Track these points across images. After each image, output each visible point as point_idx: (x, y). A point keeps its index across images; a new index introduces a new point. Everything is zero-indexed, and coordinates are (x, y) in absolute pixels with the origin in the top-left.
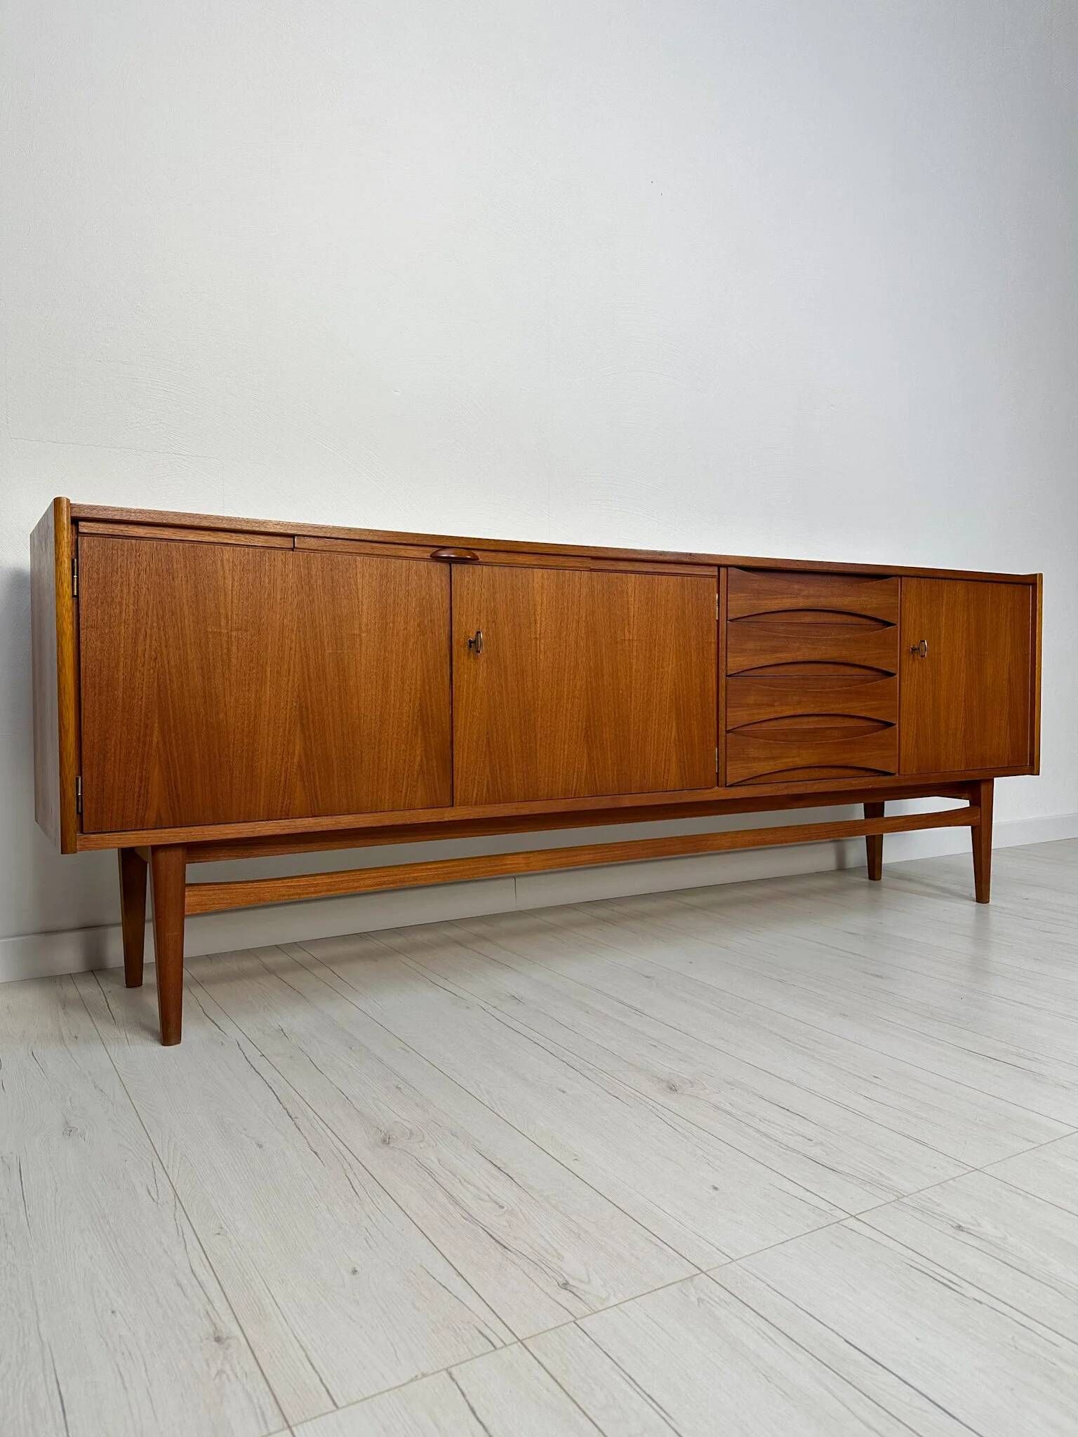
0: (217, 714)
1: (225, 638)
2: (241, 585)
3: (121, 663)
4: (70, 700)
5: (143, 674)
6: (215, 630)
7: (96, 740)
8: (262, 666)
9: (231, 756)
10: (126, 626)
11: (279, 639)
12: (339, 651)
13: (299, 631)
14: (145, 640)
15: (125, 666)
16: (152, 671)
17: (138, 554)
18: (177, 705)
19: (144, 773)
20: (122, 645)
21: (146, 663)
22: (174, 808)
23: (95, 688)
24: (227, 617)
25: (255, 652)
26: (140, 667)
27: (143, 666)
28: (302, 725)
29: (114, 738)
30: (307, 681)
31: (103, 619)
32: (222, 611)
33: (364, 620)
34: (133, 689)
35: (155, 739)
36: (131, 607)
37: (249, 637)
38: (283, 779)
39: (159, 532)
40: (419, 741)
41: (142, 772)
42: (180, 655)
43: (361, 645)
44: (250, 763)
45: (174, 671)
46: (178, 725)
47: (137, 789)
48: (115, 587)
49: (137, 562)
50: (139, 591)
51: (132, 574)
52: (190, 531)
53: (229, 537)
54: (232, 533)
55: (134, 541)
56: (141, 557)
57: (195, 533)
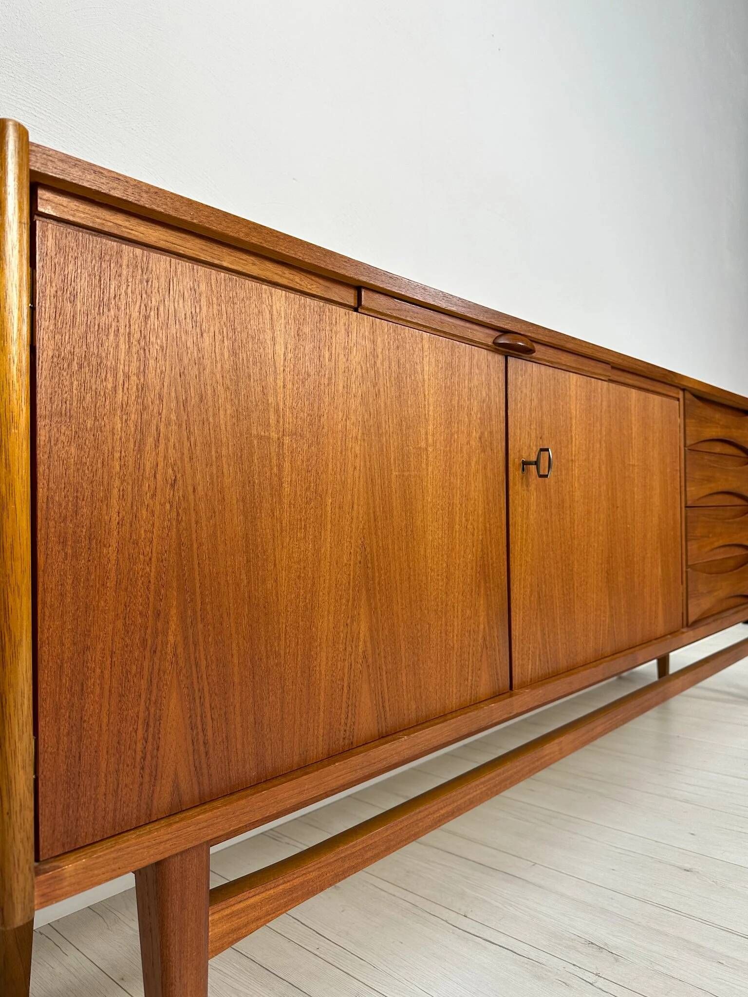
0: (264, 581)
1: (274, 448)
2: (296, 357)
3: (115, 491)
4: (23, 572)
5: (153, 512)
6: (263, 433)
7: (67, 655)
8: (321, 496)
9: (282, 652)
10: (125, 417)
11: (341, 453)
12: (406, 474)
13: (364, 440)
14: (156, 446)
15: (122, 497)
16: (168, 506)
17: (145, 277)
18: (207, 571)
19: (152, 710)
20: (117, 455)
21: (159, 490)
22: (201, 768)
23: (64, 543)
24: (277, 411)
25: (313, 471)
26: (147, 499)
27: (154, 496)
28: (368, 590)
29: (100, 646)
30: (372, 521)
31: (81, 400)
32: (271, 400)
33: (431, 427)
34: (136, 543)
35: (171, 638)
36: (134, 378)
37: (305, 447)
38: (346, 685)
39: (179, 242)
40: (482, 602)
41: (148, 709)
42: (211, 475)
43: (427, 464)
44: (307, 663)
45: (202, 506)
46: (208, 607)
47: (139, 746)
48: (104, 338)
49: (144, 292)
50: (147, 351)
51: (135, 315)
52: (225, 250)
53: (280, 273)
54: (284, 268)
55: (138, 251)
56: (150, 283)
57: (233, 256)
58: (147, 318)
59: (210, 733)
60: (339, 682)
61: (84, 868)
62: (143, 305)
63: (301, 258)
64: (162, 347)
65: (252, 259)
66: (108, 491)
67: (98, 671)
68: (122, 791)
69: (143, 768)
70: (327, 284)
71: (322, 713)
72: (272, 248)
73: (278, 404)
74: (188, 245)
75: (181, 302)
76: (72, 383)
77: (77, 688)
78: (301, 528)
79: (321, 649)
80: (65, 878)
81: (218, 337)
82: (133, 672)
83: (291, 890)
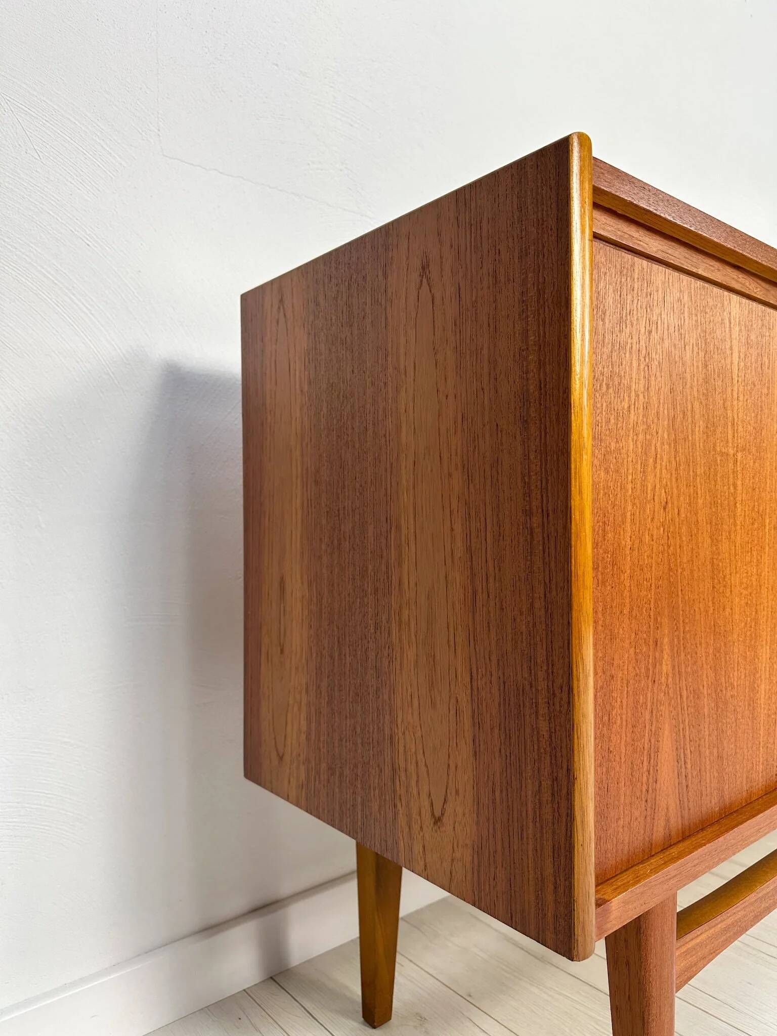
0: (724, 609)
1: (731, 465)
2: (746, 366)
3: (629, 515)
5: (652, 537)
6: (723, 450)
8: (762, 517)
9: (736, 684)
10: (635, 438)
15: (633, 521)
16: (662, 530)
17: (649, 290)
18: (687, 597)
19: (653, 742)
21: (656, 514)
22: (683, 802)
24: (733, 425)
26: (649, 523)
27: (653, 519)
29: (620, 675)
31: (608, 422)
32: (729, 413)
34: (642, 569)
35: (664, 668)
36: (641, 397)
41: (650, 740)
42: (690, 497)
44: (752, 695)
45: (684, 529)
46: (688, 636)
47: (645, 778)
48: (623, 355)
49: (648, 306)
50: (650, 367)
51: (643, 330)
52: (700, 257)
53: (736, 277)
54: (738, 272)
55: (645, 263)
56: (652, 296)
57: (705, 263)
58: (650, 332)
59: (689, 766)
60: (773, 716)
61: (623, 903)
62: (647, 319)
63: (760, 261)
64: (659, 363)
65: (717, 265)
66: (624, 515)
67: (619, 700)
68: (633, 824)
69: (646, 801)
70: (767, 286)
71: (761, 749)
72: (741, 252)
73: (734, 419)
74: (676, 254)
75: (672, 314)
76: (602, 405)
77: (606, 718)
78: (748, 552)
79: (761, 681)
80: (612, 911)
81: (696, 349)
82: (641, 702)
83: (726, 929)
